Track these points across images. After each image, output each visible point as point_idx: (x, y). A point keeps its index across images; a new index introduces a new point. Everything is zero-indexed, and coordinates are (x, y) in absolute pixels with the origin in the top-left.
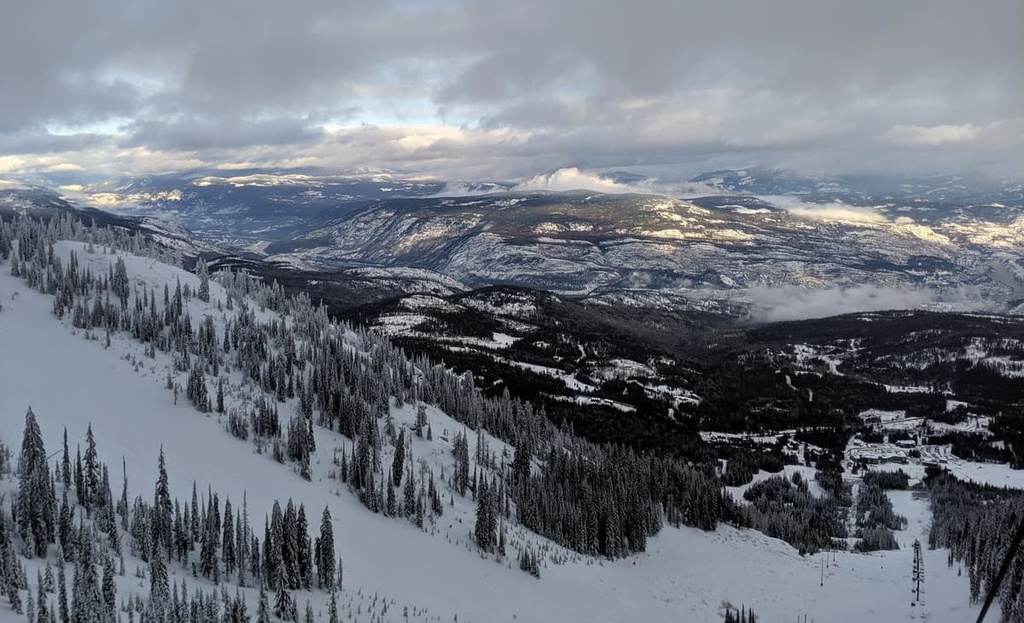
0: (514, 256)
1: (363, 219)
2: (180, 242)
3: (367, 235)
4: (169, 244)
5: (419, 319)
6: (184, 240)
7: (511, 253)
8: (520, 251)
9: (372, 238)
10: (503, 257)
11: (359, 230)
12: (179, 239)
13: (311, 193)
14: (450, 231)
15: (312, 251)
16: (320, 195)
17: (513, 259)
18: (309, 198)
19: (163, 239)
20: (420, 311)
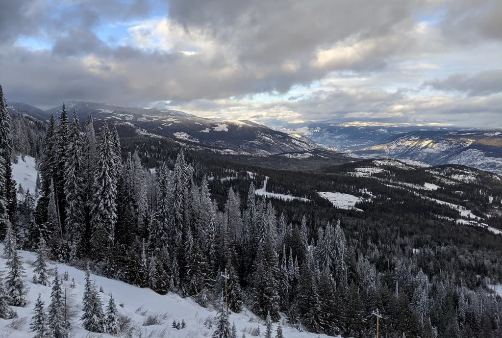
0: (490, 163)
1: (401, 140)
2: (303, 144)
3: (402, 149)
4: (298, 144)
5: (379, 170)
6: (306, 143)
7: (488, 162)
8: (495, 161)
9: (405, 151)
10: (483, 164)
11: (398, 146)
12: (303, 142)
13: (381, 130)
14: (451, 149)
15: (371, 155)
16: (386, 131)
17: (489, 165)
18: (380, 133)
19: (296, 141)
20: (383, 167)
